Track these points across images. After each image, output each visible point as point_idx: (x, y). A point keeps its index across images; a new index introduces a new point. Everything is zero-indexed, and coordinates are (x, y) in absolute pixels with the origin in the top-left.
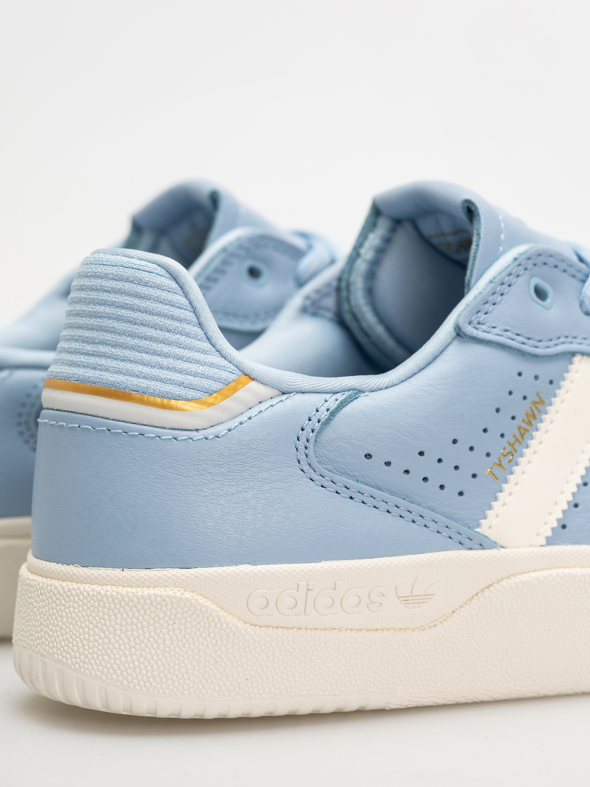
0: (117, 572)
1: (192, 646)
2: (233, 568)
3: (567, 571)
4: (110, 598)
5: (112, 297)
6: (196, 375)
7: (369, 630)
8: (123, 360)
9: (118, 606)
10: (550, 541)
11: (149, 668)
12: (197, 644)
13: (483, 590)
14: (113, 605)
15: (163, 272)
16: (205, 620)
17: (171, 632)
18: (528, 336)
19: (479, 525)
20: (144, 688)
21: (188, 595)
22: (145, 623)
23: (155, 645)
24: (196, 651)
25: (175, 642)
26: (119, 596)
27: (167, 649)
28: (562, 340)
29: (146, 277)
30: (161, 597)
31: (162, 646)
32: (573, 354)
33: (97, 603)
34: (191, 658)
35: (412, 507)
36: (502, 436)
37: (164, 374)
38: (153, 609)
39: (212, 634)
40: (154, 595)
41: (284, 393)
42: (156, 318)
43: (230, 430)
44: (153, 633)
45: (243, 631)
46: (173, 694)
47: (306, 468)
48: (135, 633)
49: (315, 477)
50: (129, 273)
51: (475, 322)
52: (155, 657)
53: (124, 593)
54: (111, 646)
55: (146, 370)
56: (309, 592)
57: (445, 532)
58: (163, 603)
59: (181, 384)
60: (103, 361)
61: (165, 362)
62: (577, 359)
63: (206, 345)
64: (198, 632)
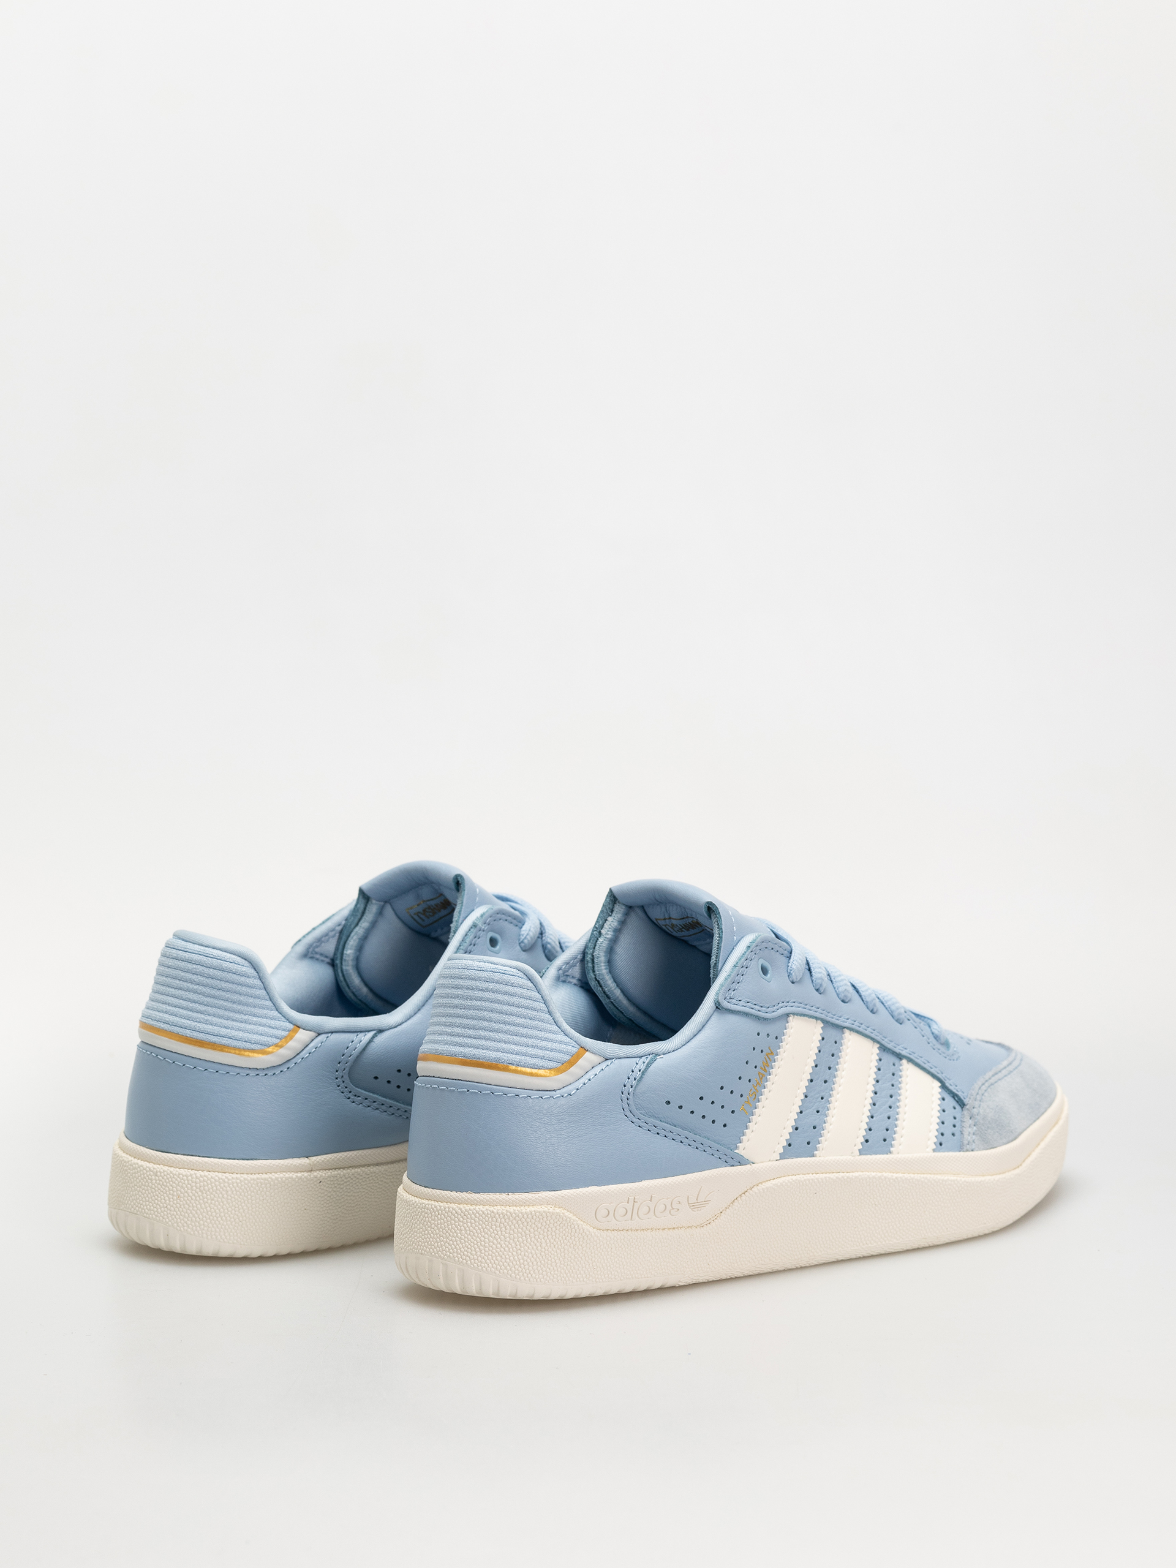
0: (504, 1196)
1: (560, 1247)
2: (586, 1189)
3: (794, 1178)
4: (501, 1215)
5: (486, 995)
6: (551, 1050)
7: (669, 1229)
8: (499, 1042)
9: (507, 1220)
10: (782, 1157)
11: (530, 1264)
12: (563, 1245)
13: (741, 1196)
14: (503, 1220)
15: (522, 975)
16: (569, 1227)
17: (546, 1237)
18: (761, 1005)
19: (737, 1148)
20: (527, 1279)
21: (558, 1210)
22: (527, 1232)
23: (535, 1247)
24: (562, 1250)
25: (549, 1245)
26: (508, 1213)
27: (543, 1250)
28: (780, 1005)
29: (512, 979)
30: (539, 1212)
31: (539, 1248)
32: (788, 1015)
33: (490, 1219)
34: (559, 1255)
35: (696, 1137)
36: (750, 1081)
37: (530, 1050)
38: (533, 1221)
39: (573, 1238)
40: (534, 1211)
41: (606, 1060)
42: (520, 1009)
43: (578, 1089)
44: (533, 1239)
45: (593, 1234)
46: (547, 1282)
47: (628, 1114)
48: (520, 1239)
49: (635, 1120)
50: (497, 976)
51: (728, 998)
52: (535, 1256)
53: (512, 1211)
54: (502, 1249)
55: (517, 1048)
56: (635, 1203)
57: (717, 1154)
58: (541, 1217)
59: (542, 1058)
60: (484, 1042)
61: (530, 1041)
62: (791, 1018)
63: (555, 1028)
64: (564, 1237)
